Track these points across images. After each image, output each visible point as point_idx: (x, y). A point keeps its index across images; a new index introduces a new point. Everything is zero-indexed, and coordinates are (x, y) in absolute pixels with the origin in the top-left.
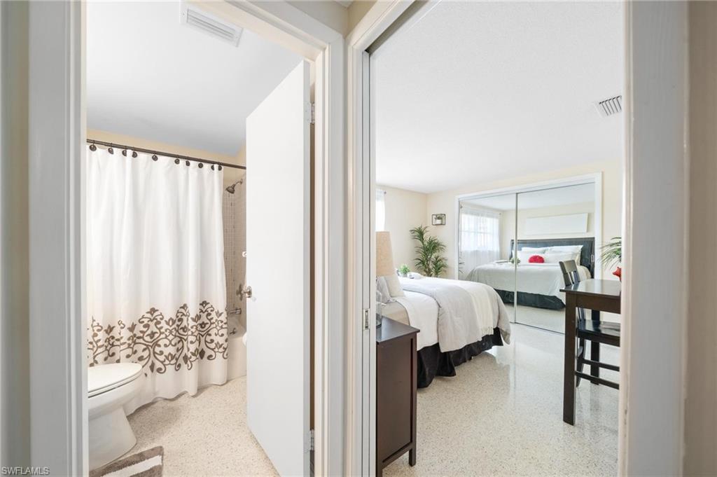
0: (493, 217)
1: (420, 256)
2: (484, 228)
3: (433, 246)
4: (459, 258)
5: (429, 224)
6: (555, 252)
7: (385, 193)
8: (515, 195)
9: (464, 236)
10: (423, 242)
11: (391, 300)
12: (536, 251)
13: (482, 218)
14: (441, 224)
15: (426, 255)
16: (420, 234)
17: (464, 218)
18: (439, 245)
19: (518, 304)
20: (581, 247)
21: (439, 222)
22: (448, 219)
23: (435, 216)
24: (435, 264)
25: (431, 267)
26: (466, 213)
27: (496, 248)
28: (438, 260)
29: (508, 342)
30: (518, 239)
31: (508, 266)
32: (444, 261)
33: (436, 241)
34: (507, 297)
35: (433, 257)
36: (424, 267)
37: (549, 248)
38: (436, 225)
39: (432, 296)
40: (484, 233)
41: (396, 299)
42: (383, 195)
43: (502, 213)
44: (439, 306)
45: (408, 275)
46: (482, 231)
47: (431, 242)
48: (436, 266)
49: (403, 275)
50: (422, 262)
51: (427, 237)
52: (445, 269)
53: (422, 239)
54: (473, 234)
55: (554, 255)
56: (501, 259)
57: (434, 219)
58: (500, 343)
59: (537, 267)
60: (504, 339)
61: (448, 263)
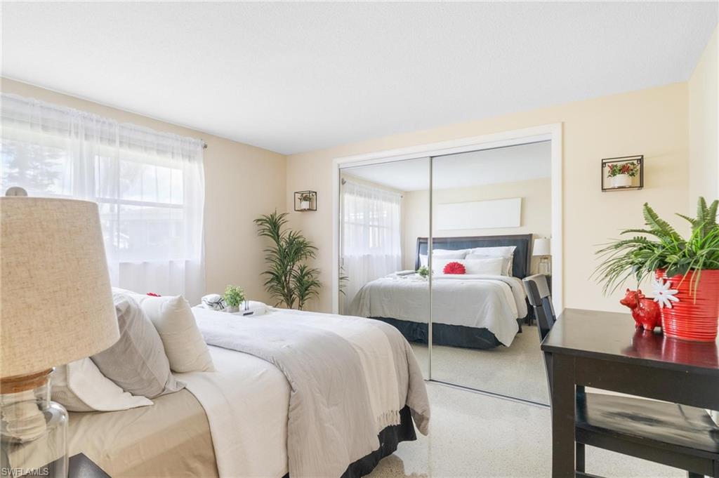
0: (391, 201)
1: (272, 266)
2: (378, 220)
3: (296, 249)
4: (340, 268)
5: (290, 208)
6: (479, 257)
7: (205, 147)
8: (429, 159)
9: (348, 232)
10: (278, 242)
11: (171, 387)
12: (453, 256)
13: (375, 202)
14: (309, 210)
15: (283, 266)
16: (272, 226)
17: (348, 199)
18: (306, 245)
19: (434, 343)
20: (513, 248)
21: (305, 205)
22: (321, 202)
23: (298, 196)
24: (300, 280)
25: (292, 286)
26: (352, 192)
27: (396, 252)
28: (304, 273)
29: (424, 432)
30: (433, 236)
31: (415, 281)
32: (314, 275)
33: (301, 240)
34: (415, 333)
35: (296, 268)
36: (279, 287)
37: (470, 250)
38: (301, 210)
39: (275, 363)
40: (378, 227)
41: (182, 379)
42: (200, 149)
43: (405, 196)
44: (291, 388)
45: (242, 306)
46: (376, 224)
47: (291, 242)
48: (302, 285)
49: (228, 308)
50: (277, 278)
51: (285, 231)
52: (317, 289)
53: (276, 236)
54: (362, 228)
55: (478, 261)
56: (403, 269)
57: (297, 201)
58: (411, 436)
59: (455, 280)
60: (418, 427)
61: (321, 279)
